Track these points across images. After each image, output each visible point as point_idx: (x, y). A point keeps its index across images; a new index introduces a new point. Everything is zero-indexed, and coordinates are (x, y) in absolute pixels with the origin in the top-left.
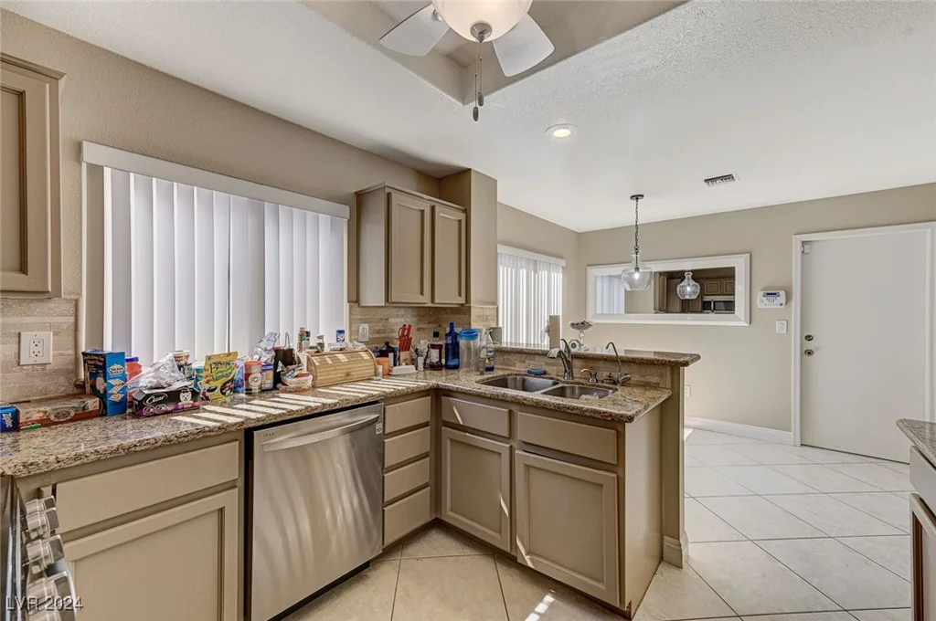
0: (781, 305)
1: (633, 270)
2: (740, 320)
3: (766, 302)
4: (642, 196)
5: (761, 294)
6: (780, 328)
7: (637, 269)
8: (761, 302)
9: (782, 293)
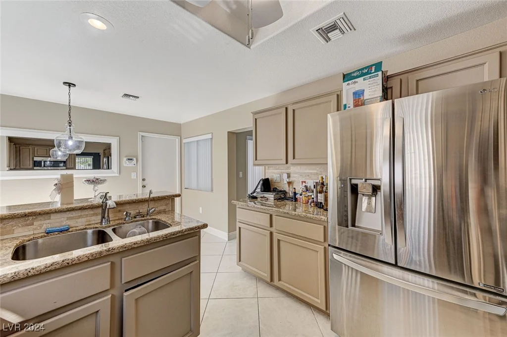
0: (134, 164)
1: (67, 139)
2: (115, 173)
3: (128, 163)
4: (75, 85)
5: (125, 159)
6: (133, 176)
7: (71, 138)
8: (126, 163)
9: (135, 159)
